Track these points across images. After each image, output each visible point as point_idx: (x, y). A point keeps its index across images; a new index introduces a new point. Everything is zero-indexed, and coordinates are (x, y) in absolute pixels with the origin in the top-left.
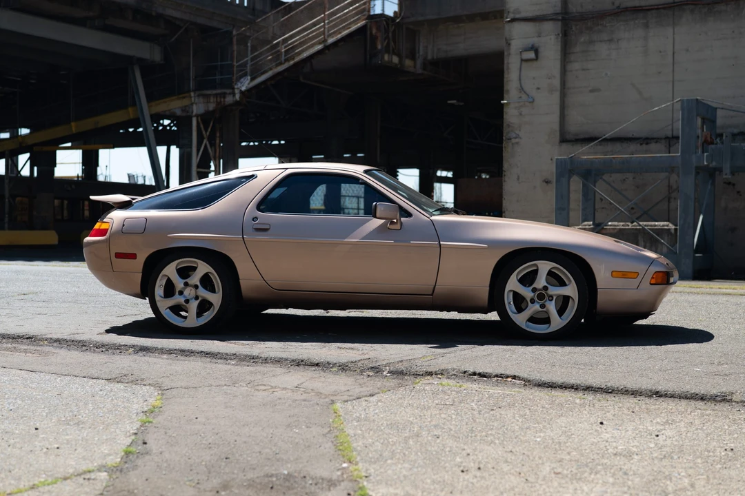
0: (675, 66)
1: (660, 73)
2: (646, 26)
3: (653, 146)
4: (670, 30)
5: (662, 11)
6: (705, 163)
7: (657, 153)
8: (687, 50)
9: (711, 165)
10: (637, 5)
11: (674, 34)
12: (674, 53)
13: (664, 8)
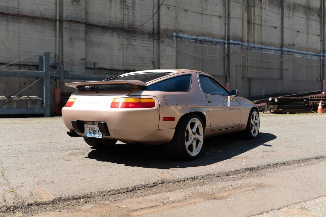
0: (20, 38)
1: (14, 40)
2: (7, 21)
3: (13, 67)
4: (17, 25)
5: (14, 17)
6: (54, 76)
7: (15, 70)
8: (24, 33)
9: (56, 77)
10: (4, 12)
11: (19, 26)
12: (19, 34)
13: (15, 16)
